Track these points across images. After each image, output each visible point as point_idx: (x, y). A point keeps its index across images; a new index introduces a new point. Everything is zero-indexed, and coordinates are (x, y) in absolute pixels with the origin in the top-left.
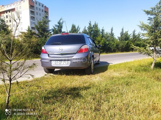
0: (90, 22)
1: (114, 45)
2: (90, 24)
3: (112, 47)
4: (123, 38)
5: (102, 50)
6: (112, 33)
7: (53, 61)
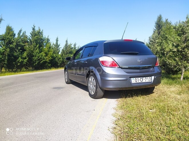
0: (34, 27)
1: (60, 59)
2: (34, 29)
3: (58, 60)
4: (69, 51)
5: (50, 65)
6: (57, 43)
7: (132, 78)
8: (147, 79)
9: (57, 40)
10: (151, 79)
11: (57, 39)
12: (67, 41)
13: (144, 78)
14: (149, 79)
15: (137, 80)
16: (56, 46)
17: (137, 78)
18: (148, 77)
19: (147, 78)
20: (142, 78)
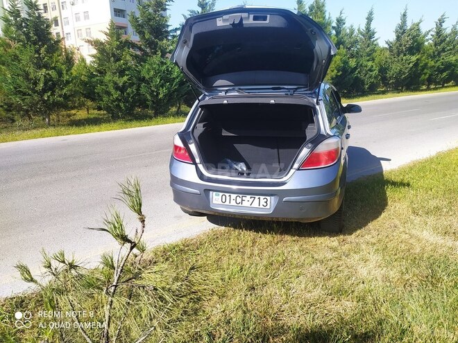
1: (372, 71)
2: (300, 2)
3: (365, 75)
4: (405, 45)
6: (368, 29)
7: (214, 193)
8: (257, 200)
9: (369, 19)
10: (268, 202)
11: (371, 13)
12: (404, 15)
13: (249, 197)
14: (263, 202)
15: (228, 198)
16: (363, 35)
17: (227, 195)
18: (262, 197)
19: (257, 197)
20: (241, 196)
